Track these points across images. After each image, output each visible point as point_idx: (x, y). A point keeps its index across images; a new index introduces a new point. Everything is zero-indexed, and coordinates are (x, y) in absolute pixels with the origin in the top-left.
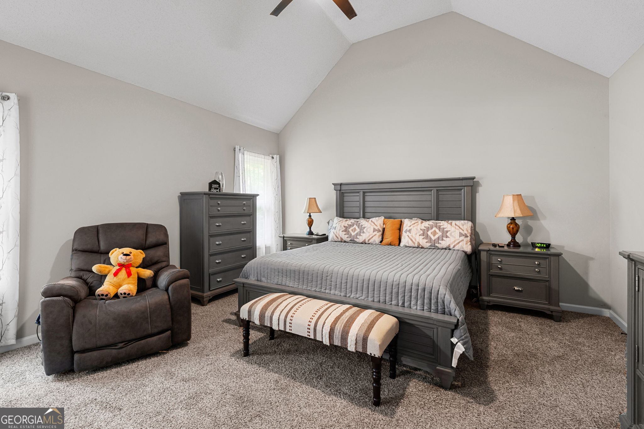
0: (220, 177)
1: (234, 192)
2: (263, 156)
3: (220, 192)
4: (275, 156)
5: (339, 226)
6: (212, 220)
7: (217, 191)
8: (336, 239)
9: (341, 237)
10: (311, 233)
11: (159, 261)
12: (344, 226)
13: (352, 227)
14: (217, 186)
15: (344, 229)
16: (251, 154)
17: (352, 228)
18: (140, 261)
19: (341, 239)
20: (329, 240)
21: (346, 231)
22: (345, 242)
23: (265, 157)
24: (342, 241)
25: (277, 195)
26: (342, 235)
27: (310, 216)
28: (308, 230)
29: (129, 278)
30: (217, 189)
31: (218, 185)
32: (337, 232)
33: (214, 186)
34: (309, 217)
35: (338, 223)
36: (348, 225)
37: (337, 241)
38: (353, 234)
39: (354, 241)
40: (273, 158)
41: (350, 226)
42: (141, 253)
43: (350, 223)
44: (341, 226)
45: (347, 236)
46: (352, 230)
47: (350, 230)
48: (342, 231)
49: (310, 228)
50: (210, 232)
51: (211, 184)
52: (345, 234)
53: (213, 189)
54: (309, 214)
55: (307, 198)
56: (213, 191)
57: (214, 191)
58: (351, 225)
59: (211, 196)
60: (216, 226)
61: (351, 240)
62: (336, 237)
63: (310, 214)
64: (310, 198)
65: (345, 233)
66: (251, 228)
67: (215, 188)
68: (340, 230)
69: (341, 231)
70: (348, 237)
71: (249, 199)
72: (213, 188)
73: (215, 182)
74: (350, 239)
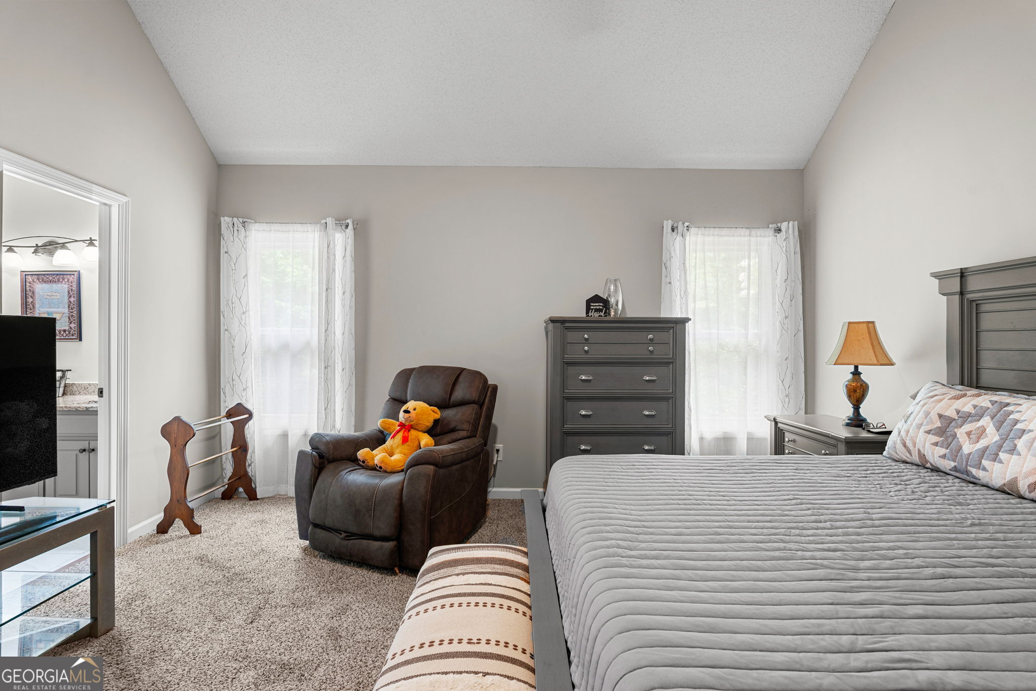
0: (612, 288)
1: (662, 316)
2: (747, 232)
3: (606, 316)
4: (784, 226)
5: (921, 414)
6: (571, 370)
7: (599, 316)
8: (905, 456)
9: (921, 450)
10: (857, 421)
11: (456, 428)
12: (940, 416)
13: (971, 422)
14: (600, 306)
15: (939, 424)
16: (707, 231)
17: (967, 427)
18: (429, 423)
19: (922, 456)
20: (885, 453)
21: (945, 432)
22: (936, 470)
23: (750, 232)
24: (923, 464)
25: (786, 317)
26: (924, 447)
27: (856, 373)
28: (849, 411)
29: (403, 446)
30: (600, 310)
31: (601, 304)
32: (908, 432)
33: (594, 306)
34: (851, 376)
35: (921, 403)
36: (958, 412)
37: (909, 460)
38: (967, 448)
39: (968, 473)
40: (779, 230)
41: (966, 418)
42: (433, 412)
43: (968, 408)
44: (927, 414)
45: (943, 451)
46: (969, 434)
47: (961, 433)
48: (928, 432)
49: (857, 408)
50: (566, 391)
51: (589, 302)
52: (936, 444)
53: (592, 312)
54: (852, 368)
55: (842, 324)
56: (591, 316)
57: (595, 315)
58: (969, 415)
59: (567, 325)
60: (581, 382)
61: (955, 469)
62: (905, 445)
63: (856, 367)
64: (850, 323)
65: (935, 439)
66: (671, 391)
67: (596, 310)
68: (919, 426)
69: (923, 429)
70: (944, 457)
71: (667, 329)
72: (592, 309)
73: (596, 299)
74: (953, 464)
